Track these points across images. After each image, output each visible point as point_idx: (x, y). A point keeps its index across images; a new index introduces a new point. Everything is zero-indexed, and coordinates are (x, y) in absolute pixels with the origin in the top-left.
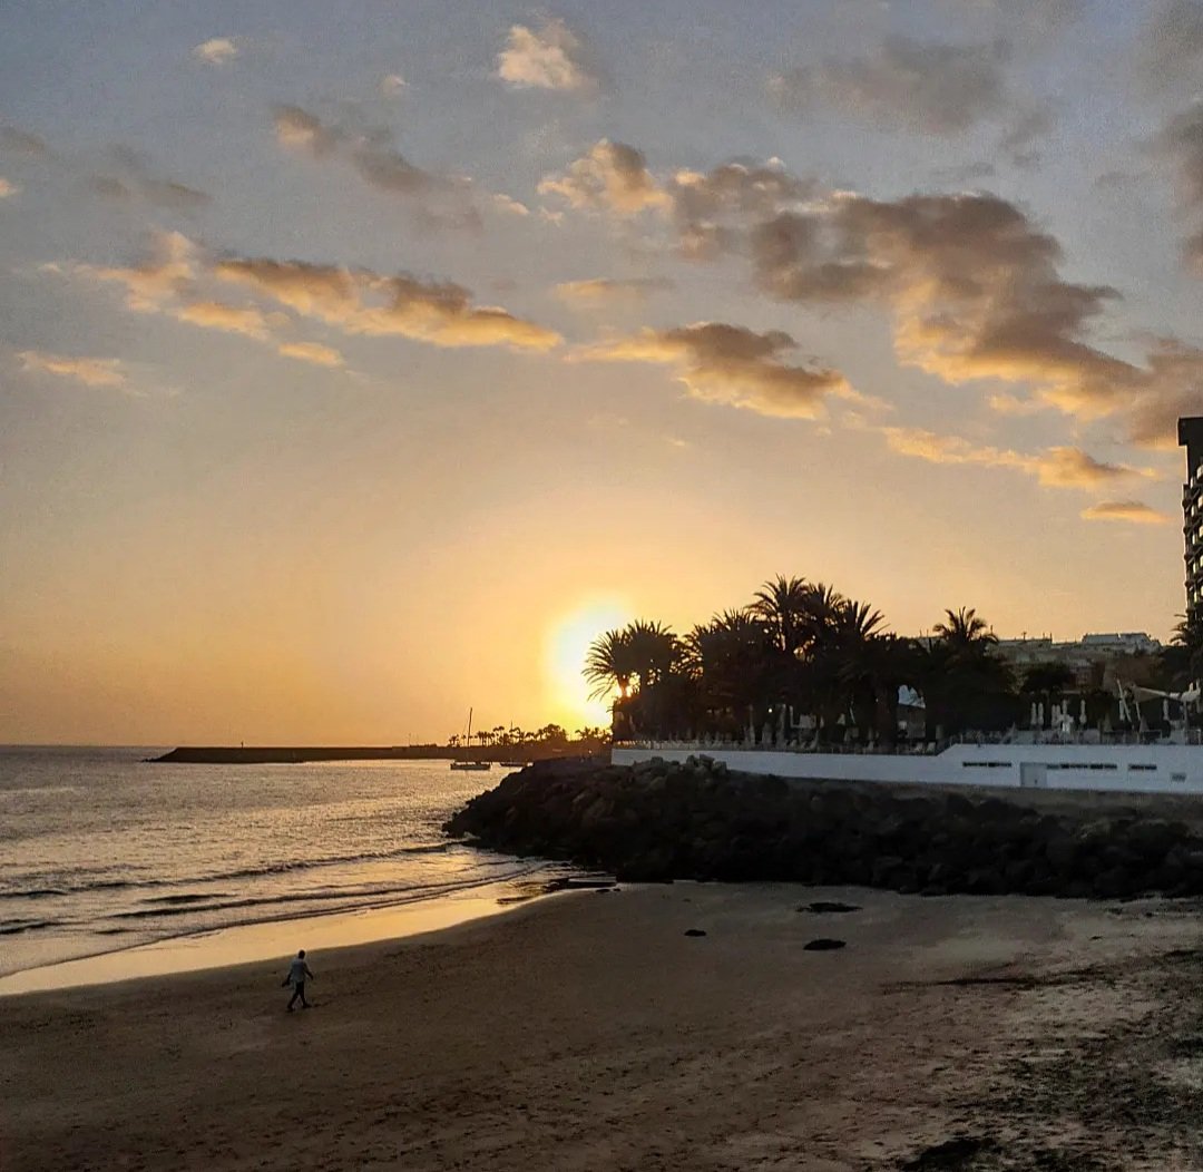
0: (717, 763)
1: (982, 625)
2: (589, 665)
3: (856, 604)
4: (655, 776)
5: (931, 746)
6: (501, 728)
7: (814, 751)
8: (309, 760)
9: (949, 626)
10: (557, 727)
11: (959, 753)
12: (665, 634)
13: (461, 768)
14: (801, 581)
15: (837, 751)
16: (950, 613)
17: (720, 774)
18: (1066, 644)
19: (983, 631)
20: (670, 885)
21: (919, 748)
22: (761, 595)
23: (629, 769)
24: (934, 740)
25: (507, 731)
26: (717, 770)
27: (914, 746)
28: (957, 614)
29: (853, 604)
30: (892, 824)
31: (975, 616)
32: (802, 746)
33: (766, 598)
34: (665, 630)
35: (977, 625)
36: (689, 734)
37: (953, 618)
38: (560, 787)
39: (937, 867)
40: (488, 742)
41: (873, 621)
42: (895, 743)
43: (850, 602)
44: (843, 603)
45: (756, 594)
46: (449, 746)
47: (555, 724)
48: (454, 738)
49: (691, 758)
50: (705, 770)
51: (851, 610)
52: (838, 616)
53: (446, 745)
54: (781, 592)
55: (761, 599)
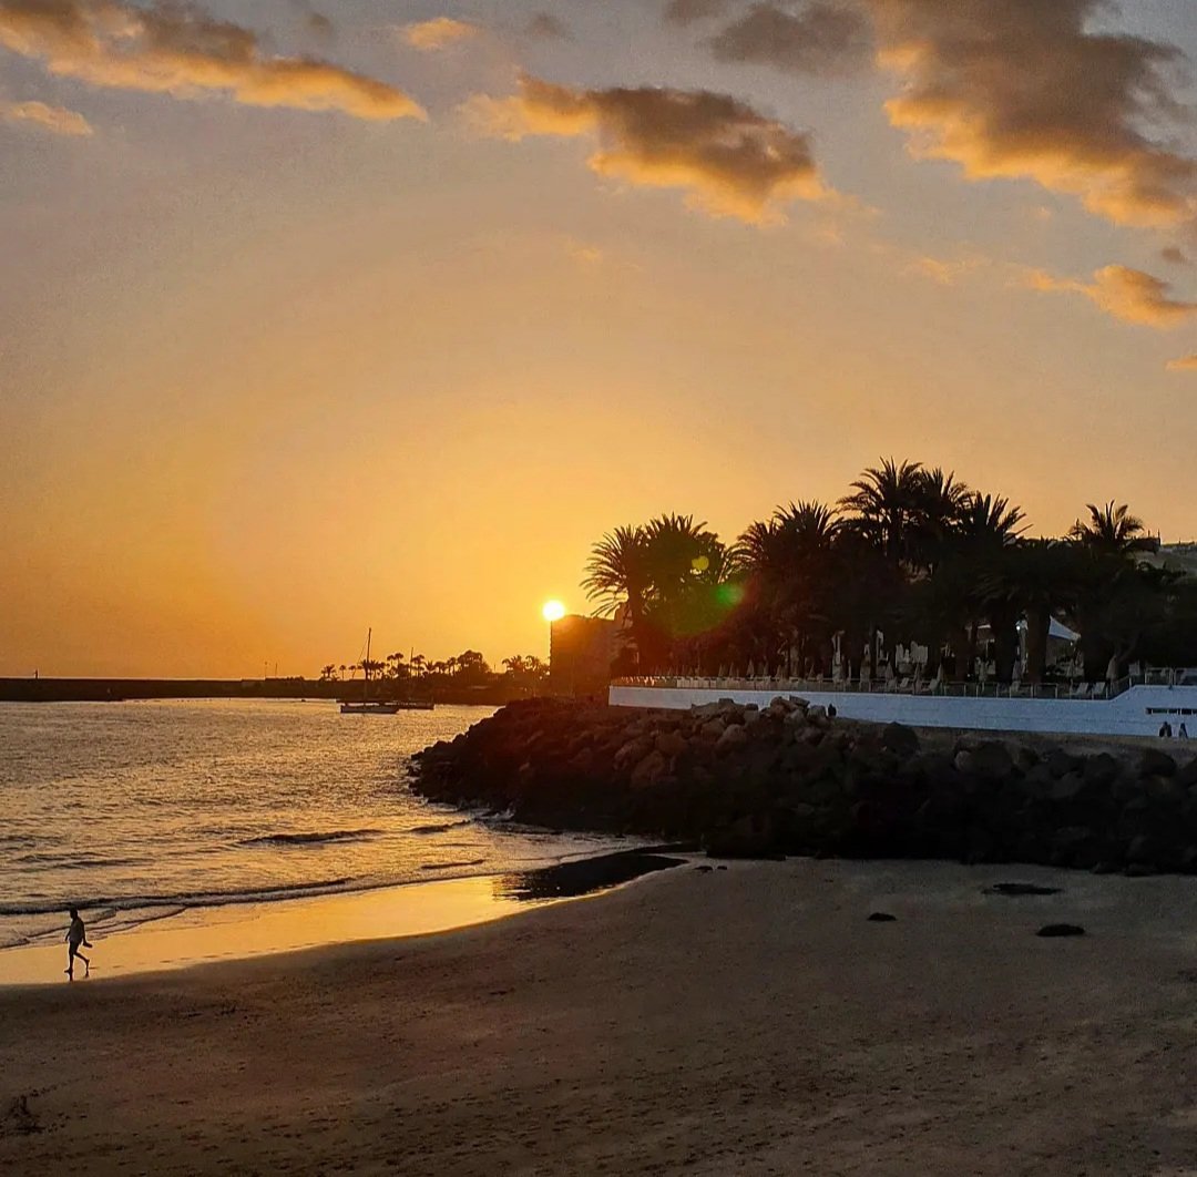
0: (813, 707)
1: (1137, 527)
2: (588, 575)
3: (988, 498)
4: (729, 723)
5: (1100, 687)
6: (399, 656)
7: (938, 692)
8: (130, 698)
9: (1092, 527)
10: (478, 656)
11: (1141, 696)
12: (700, 532)
13: (357, 710)
14: (917, 466)
15: (971, 693)
16: (1094, 510)
17: (822, 721)
18: (1179, 545)
19: (1137, 534)
20: (783, 863)
21: (1083, 687)
22: (860, 485)
23: (685, 713)
24: (1103, 679)
25: (405, 661)
26: (815, 717)
27: (1076, 687)
28: (1102, 510)
29: (984, 500)
30: (1067, 787)
31: (1128, 514)
32: (918, 685)
33: (867, 488)
34: (699, 527)
35: (1130, 525)
36: (751, 669)
37: (1097, 517)
38: (592, 736)
39: (1139, 840)
40: (377, 675)
41: (1011, 520)
42: (1048, 682)
43: (979, 496)
44: (969, 495)
45: (855, 484)
46: (323, 679)
47: (475, 651)
48: (329, 670)
49: (779, 701)
50: (802, 716)
51: (981, 507)
52: (964, 514)
53: (318, 679)
54: (887, 480)
55: (861, 490)
